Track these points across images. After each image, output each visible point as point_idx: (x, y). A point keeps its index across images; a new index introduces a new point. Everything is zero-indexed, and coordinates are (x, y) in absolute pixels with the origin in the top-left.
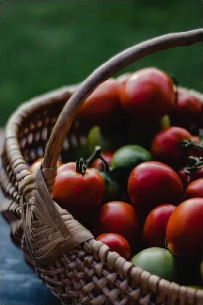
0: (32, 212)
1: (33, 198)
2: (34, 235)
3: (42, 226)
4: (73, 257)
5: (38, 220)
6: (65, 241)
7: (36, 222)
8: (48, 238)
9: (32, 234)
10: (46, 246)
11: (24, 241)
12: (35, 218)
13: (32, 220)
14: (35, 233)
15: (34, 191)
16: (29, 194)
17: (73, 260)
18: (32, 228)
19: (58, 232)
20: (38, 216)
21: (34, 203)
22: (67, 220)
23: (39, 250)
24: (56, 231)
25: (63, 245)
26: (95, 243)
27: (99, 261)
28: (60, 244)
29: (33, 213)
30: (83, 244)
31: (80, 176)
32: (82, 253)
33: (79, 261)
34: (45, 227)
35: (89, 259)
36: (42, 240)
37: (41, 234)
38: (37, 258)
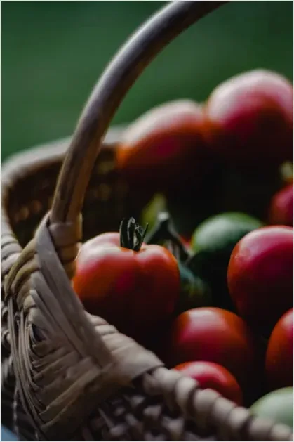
0: (30, 325)
1: (33, 291)
2: (36, 375)
3: (53, 351)
4: (120, 411)
5: (44, 339)
6: (101, 376)
7: (40, 344)
8: (64, 376)
9: (32, 375)
10: (62, 396)
11: (19, 401)
12: (37, 336)
13: (31, 344)
14: (37, 370)
15: (34, 276)
16: (24, 287)
17: (120, 420)
18: (32, 360)
19: (87, 360)
20: (45, 330)
21: (34, 303)
22: (105, 334)
23: (48, 407)
24: (81, 358)
25: (96, 387)
26: (166, 376)
27: (175, 415)
28: (91, 384)
29: (34, 326)
30: (139, 380)
31: (130, 254)
32: (138, 400)
33: (131, 420)
34: (60, 352)
35: (153, 411)
36: (53, 384)
37: (51, 370)
38: (43, 426)
